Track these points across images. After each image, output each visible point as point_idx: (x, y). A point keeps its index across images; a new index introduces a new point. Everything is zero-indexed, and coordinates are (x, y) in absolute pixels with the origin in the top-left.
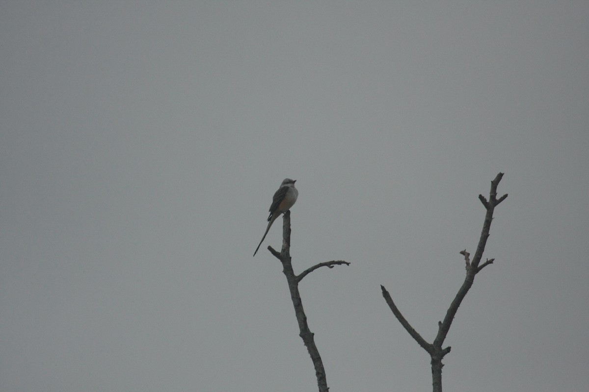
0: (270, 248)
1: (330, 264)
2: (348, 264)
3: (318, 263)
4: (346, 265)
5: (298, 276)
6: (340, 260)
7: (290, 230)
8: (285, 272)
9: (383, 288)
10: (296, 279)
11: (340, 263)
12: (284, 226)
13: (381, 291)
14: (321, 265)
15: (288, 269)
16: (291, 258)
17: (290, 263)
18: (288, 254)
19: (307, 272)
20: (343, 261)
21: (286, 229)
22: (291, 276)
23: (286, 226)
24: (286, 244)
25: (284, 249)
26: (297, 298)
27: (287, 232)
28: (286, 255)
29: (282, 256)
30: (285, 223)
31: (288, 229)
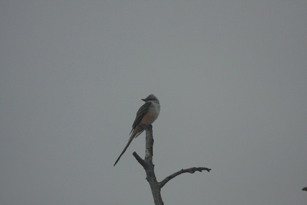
0: (135, 154)
1: (192, 170)
2: (208, 170)
3: (180, 170)
4: (206, 171)
7: (153, 140)
8: (148, 179)
10: (159, 185)
11: (200, 169)
12: (146, 138)
14: (183, 171)
15: (151, 177)
16: (154, 165)
17: (153, 170)
18: (151, 162)
19: (170, 178)
20: (203, 167)
21: (149, 140)
22: (154, 181)
23: (149, 138)
24: (149, 153)
25: (147, 157)
26: (160, 201)
27: (150, 142)
28: (149, 163)
29: (146, 163)
30: (148, 135)
31: (151, 140)
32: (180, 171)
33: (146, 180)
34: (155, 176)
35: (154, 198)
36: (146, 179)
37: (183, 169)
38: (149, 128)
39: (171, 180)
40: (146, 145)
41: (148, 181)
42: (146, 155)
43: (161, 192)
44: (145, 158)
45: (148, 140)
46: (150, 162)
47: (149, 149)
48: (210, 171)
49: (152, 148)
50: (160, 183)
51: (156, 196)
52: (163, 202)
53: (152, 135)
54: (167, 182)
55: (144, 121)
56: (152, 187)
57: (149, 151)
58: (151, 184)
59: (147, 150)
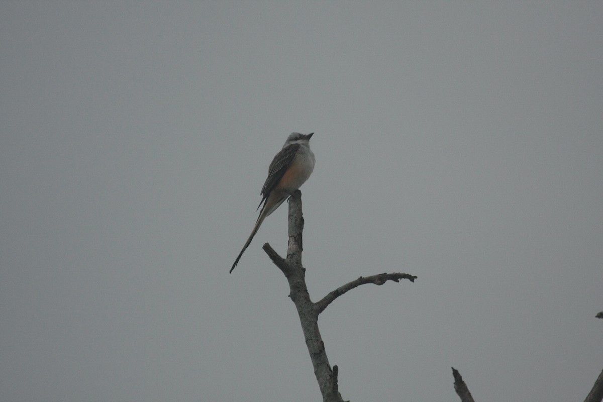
0: (267, 248)
1: (381, 279)
2: (412, 279)
5: (319, 303)
6: (397, 272)
7: (302, 220)
8: (293, 297)
9: (456, 373)
10: (315, 307)
11: (396, 277)
12: (290, 216)
13: (453, 380)
14: (362, 281)
15: (299, 292)
16: (304, 270)
17: (303, 280)
18: (299, 262)
20: (402, 272)
21: (296, 220)
22: (305, 301)
23: (295, 215)
24: (294, 246)
25: (291, 253)
26: (317, 340)
27: (297, 224)
28: (295, 264)
29: (290, 264)
30: (292, 210)
31: (298, 219)
32: (356, 281)
33: (290, 298)
34: (306, 291)
35: (305, 334)
36: (289, 296)
37: (361, 277)
38: (296, 197)
39: (339, 297)
40: (289, 229)
41: (294, 300)
42: (289, 249)
43: (318, 322)
44: (288, 256)
45: (294, 221)
46: (297, 263)
47: (295, 238)
48: (415, 280)
49: (300, 235)
50: (316, 304)
51: (308, 330)
52: (322, 342)
53: (300, 210)
54: (330, 302)
55: (286, 182)
56: (300, 313)
57: (295, 241)
58: (298, 307)
59: (291, 239)
